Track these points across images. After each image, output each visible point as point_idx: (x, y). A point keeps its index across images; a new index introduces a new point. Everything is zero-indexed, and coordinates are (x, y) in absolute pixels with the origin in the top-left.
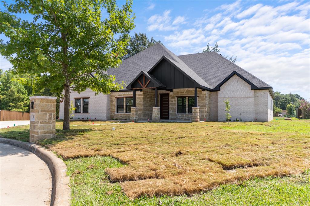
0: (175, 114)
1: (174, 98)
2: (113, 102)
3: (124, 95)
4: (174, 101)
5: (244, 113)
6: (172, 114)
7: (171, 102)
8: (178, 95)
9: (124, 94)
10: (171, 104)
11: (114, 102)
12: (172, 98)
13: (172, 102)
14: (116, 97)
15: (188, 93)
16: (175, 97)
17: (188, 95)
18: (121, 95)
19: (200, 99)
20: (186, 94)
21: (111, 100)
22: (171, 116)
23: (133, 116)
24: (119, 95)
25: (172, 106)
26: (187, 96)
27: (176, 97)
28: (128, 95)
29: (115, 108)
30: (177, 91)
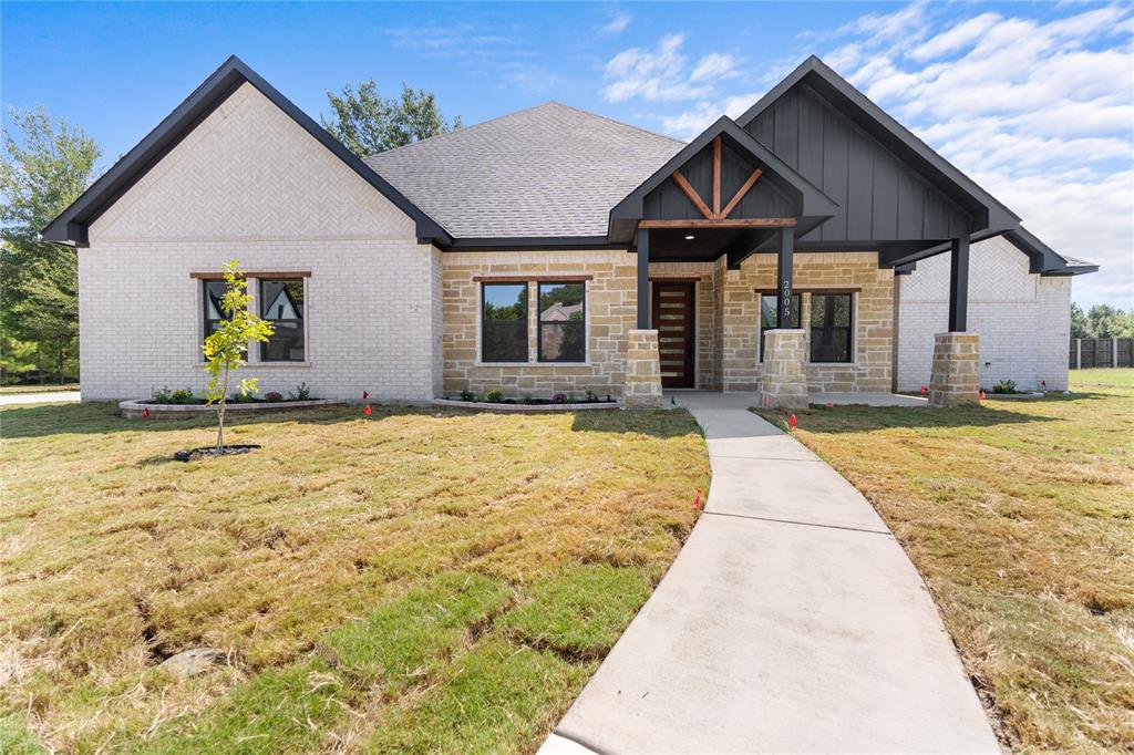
0: (754, 366)
1: (748, 298)
2: (461, 305)
3: (526, 267)
4: (747, 306)
5: (1000, 360)
6: (735, 364)
7: (733, 312)
8: (767, 284)
9: (527, 261)
10: (733, 321)
11: (467, 305)
12: (736, 296)
13: (740, 312)
14: (475, 279)
15: (812, 275)
16: (752, 291)
17: (813, 282)
18: (509, 268)
19: (869, 301)
20: (804, 282)
21: (446, 294)
22: (732, 374)
23: (647, 379)
24: (495, 268)
25: (737, 330)
26: (807, 290)
27: (757, 291)
28: (552, 267)
29: (474, 336)
30: (760, 266)
